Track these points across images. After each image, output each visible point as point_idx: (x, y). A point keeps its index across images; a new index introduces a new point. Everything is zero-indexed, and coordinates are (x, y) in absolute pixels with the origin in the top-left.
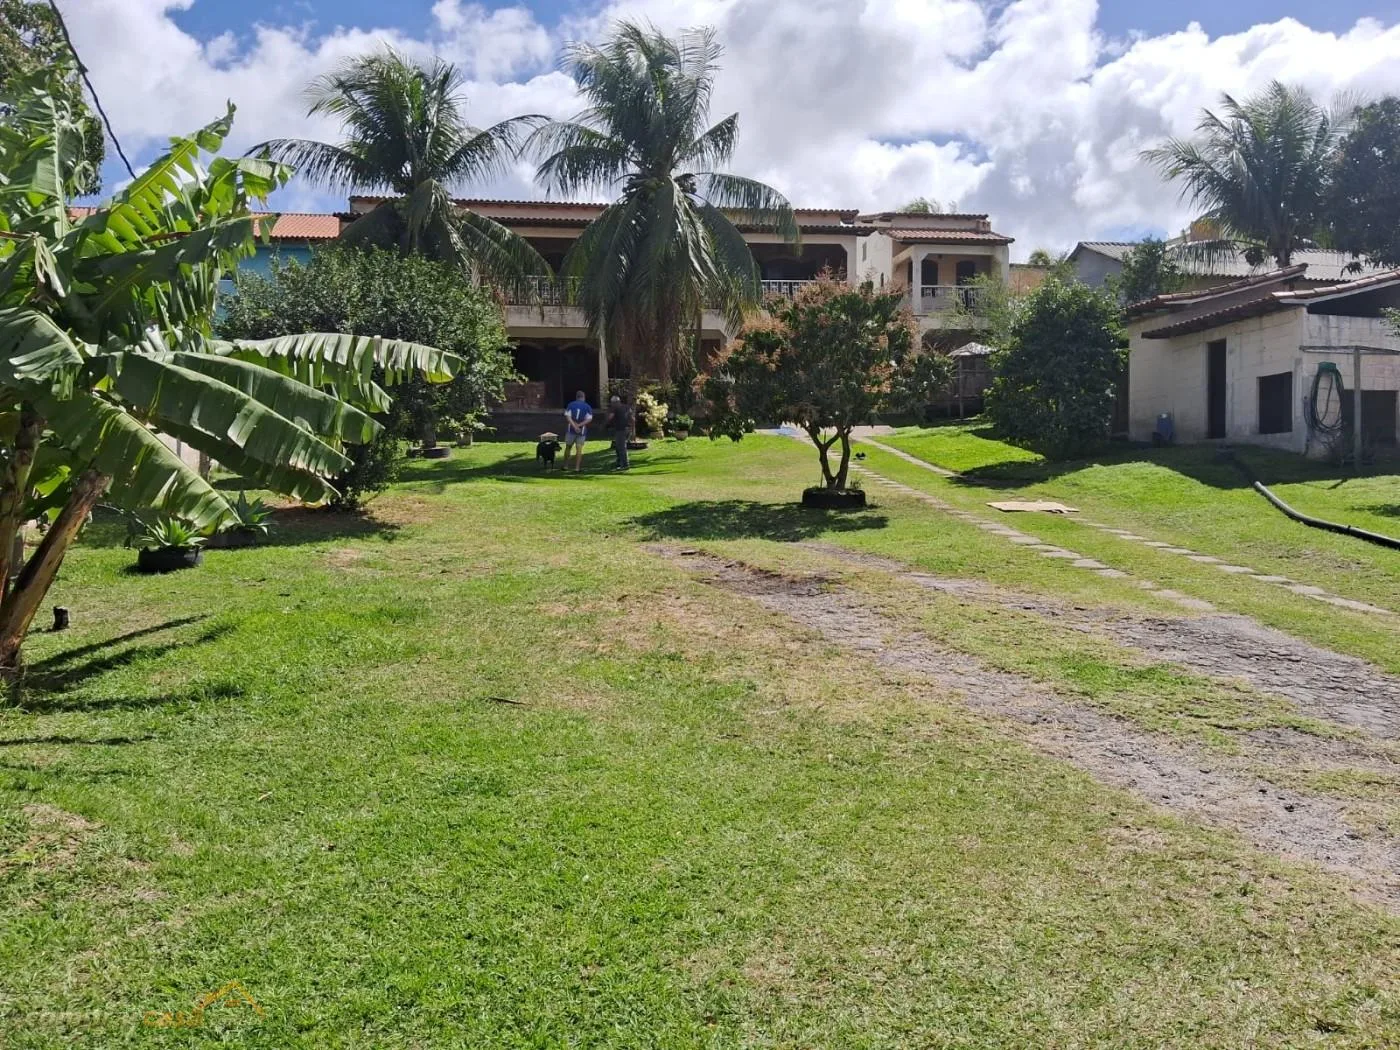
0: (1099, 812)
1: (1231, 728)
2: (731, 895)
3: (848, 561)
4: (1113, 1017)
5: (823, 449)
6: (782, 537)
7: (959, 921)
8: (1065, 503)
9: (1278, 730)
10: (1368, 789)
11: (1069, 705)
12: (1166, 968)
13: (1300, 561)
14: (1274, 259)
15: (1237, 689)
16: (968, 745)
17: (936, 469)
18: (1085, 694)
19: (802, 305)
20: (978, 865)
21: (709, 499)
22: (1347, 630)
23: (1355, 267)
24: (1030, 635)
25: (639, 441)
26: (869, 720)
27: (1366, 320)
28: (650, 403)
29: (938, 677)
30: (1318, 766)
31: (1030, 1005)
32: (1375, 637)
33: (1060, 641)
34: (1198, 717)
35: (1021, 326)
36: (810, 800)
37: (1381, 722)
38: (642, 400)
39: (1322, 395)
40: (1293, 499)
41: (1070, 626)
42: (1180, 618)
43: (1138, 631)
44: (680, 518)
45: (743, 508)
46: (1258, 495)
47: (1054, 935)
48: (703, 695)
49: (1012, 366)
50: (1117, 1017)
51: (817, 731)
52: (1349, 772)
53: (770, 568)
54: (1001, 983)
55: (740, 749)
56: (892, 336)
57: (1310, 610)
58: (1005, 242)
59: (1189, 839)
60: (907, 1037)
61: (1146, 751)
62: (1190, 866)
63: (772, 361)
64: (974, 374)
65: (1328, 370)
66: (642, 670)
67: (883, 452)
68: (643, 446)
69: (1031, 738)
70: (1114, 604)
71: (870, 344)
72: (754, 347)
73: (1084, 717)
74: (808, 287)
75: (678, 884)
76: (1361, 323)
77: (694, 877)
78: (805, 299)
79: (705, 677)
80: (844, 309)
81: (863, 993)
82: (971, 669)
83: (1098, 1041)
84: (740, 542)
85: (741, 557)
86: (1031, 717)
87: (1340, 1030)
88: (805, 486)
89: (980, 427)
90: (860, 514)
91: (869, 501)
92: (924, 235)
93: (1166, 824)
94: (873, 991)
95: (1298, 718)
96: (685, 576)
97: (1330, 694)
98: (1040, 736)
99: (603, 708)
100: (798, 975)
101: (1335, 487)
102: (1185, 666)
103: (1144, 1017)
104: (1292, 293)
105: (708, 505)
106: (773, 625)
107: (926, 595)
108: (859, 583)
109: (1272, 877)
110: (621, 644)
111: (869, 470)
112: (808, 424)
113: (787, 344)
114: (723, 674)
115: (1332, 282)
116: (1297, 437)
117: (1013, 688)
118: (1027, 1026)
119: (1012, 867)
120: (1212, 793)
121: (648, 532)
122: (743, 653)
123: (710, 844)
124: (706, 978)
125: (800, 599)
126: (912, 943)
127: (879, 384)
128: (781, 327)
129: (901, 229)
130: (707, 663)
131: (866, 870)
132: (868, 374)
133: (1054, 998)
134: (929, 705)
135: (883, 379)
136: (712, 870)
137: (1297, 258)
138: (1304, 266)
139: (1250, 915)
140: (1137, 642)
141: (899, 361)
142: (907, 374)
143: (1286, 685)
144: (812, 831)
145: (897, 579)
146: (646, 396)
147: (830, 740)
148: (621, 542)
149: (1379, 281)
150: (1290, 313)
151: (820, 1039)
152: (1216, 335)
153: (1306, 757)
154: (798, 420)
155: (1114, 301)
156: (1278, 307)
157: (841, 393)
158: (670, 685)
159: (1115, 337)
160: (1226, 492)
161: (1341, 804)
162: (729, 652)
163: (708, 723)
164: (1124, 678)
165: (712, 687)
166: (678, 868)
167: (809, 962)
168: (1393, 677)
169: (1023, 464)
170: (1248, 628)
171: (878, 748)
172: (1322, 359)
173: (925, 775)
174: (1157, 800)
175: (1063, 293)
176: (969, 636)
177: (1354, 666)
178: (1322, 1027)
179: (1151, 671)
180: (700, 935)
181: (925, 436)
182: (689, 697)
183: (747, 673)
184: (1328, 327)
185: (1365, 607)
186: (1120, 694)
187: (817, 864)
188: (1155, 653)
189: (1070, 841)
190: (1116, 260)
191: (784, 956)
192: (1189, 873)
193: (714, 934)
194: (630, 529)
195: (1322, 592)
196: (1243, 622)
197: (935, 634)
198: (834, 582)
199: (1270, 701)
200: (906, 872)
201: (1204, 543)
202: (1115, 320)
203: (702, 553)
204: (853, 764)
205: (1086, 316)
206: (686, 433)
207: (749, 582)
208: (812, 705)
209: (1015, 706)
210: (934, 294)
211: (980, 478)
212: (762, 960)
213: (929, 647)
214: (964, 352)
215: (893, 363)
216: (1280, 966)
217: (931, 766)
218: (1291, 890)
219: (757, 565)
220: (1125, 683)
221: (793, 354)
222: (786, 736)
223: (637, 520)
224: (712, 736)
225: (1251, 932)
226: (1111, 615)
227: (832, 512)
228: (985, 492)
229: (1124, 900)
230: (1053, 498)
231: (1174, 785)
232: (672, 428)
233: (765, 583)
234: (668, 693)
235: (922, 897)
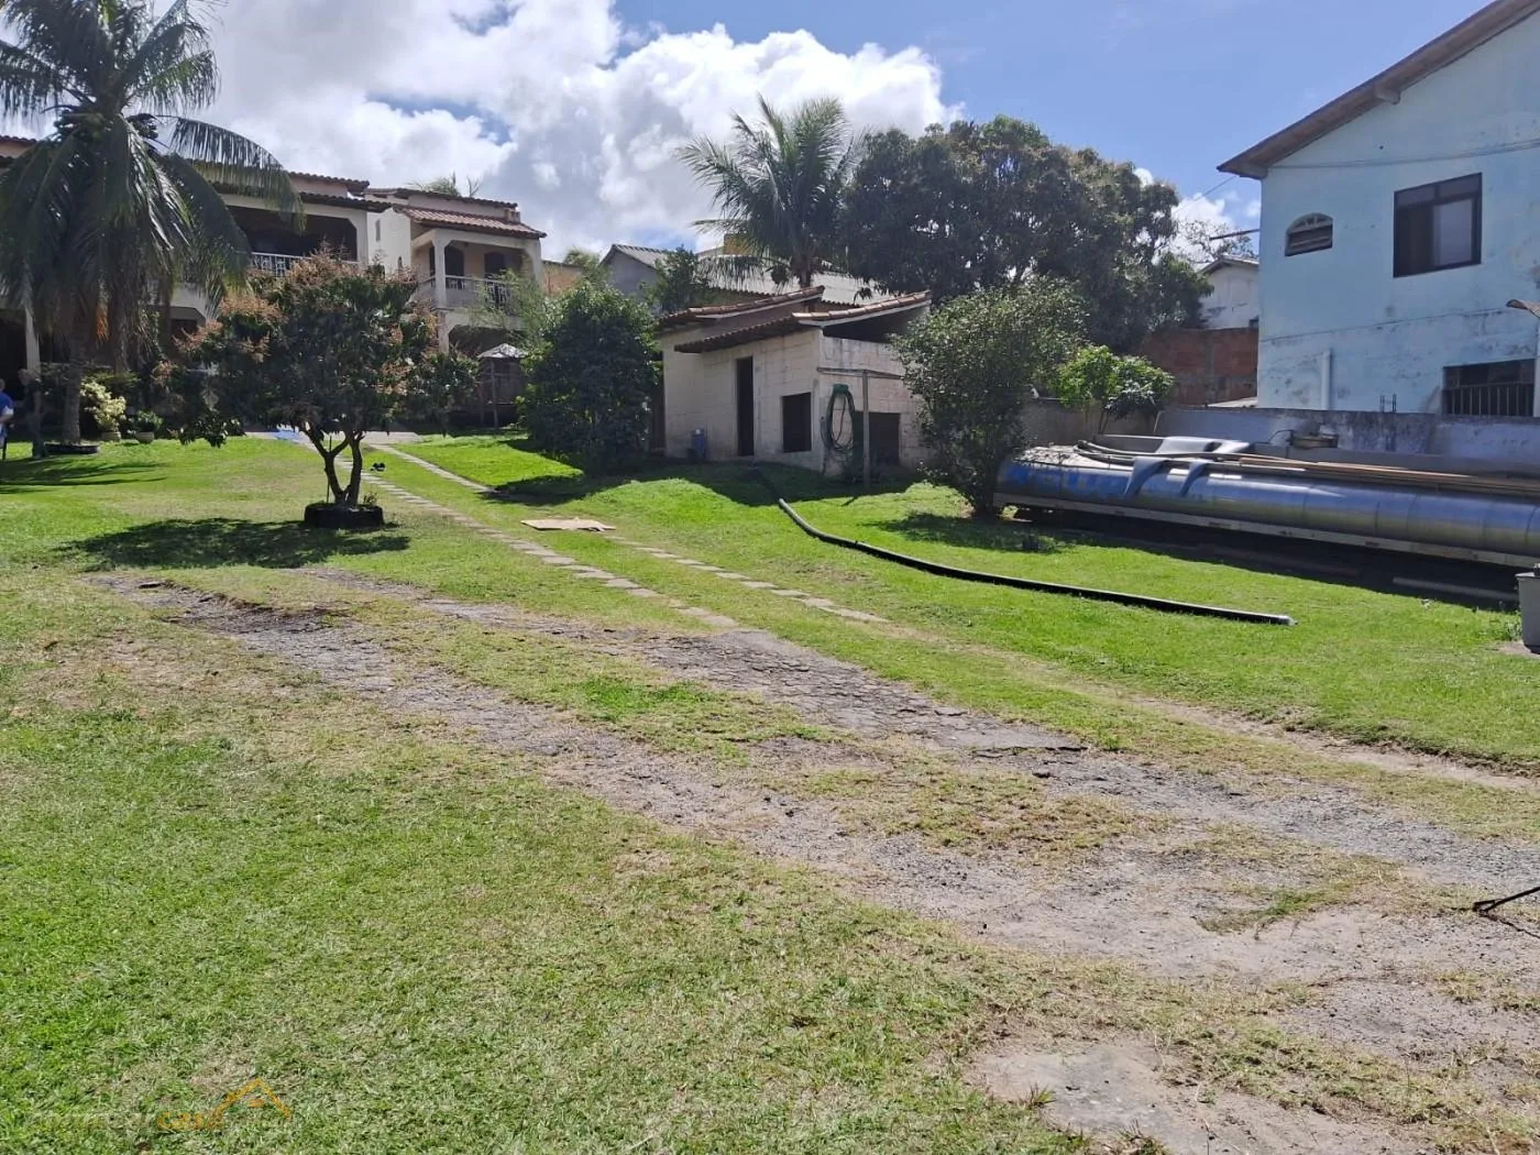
0: (613, 838)
1: (743, 741)
2: (181, 995)
3: (358, 590)
4: (606, 1051)
5: (329, 457)
6: (276, 563)
7: (453, 979)
8: (601, 521)
9: (785, 739)
10: (858, 787)
11: (590, 733)
12: (663, 991)
13: (814, 575)
14: (796, 280)
15: (752, 703)
16: (481, 785)
17: (467, 483)
18: (607, 718)
19: (296, 286)
20: (480, 915)
21: (180, 517)
22: (850, 639)
23: (865, 293)
24: (556, 661)
25: (85, 444)
26: (369, 770)
27: (873, 344)
28: (100, 396)
29: (455, 714)
30: (817, 770)
31: (522, 1056)
32: (872, 644)
33: (586, 665)
34: (715, 732)
35: (553, 330)
36: (293, 870)
37: (872, 723)
38: (89, 391)
39: (837, 416)
40: (811, 516)
41: (597, 649)
42: (704, 636)
43: (664, 651)
44: (140, 542)
45: (227, 528)
46: (782, 512)
47: (553, 977)
48: (159, 760)
49: (543, 371)
50: (609, 1051)
51: (305, 789)
52: (843, 773)
53: (259, 601)
54: (493, 1039)
55: (205, 820)
56: (407, 331)
57: (820, 621)
58: (537, 236)
59: (694, 855)
60: (384, 1117)
61: (664, 771)
62: (692, 883)
63: (258, 350)
64: (508, 378)
65: (841, 391)
66: (76, 736)
67: (406, 462)
68: (92, 450)
69: (550, 770)
70: (643, 624)
71: (380, 338)
72: (236, 333)
73: (604, 742)
74: (304, 265)
75: (111, 993)
76: (868, 348)
77: (133, 982)
78: (299, 279)
79: (164, 739)
80: (347, 294)
81: (336, 1079)
82: (491, 702)
83: (589, 1079)
84: (222, 570)
85: (218, 589)
86: (551, 748)
87: (813, 1022)
88: (308, 502)
89: (517, 437)
90: (376, 534)
91: (387, 518)
92: (447, 218)
93: (674, 843)
94: (349, 1075)
95: (803, 725)
96: (143, 614)
97: (834, 700)
98: (560, 769)
99: (17, 787)
100: (261, 1071)
101: (847, 504)
102: (705, 683)
103: (635, 1046)
104: (809, 315)
105: (180, 525)
106: (257, 670)
107: (449, 624)
108: (369, 612)
109: (767, 883)
110: (45, 706)
111: (389, 483)
112: (308, 428)
113: (277, 331)
114: (188, 733)
115: (848, 306)
116: (815, 457)
117: (533, 719)
118: (517, 1078)
119: (516, 912)
120: (722, 807)
121: (93, 560)
122: (216, 705)
123: (158, 940)
124: (141, 1098)
125: (296, 636)
126: (398, 1012)
127: (394, 384)
128: (268, 310)
129: (421, 209)
130: (168, 719)
131: (352, 940)
132: (380, 373)
133: (548, 1043)
134: (441, 747)
135: (398, 380)
136: (159, 969)
137: (818, 280)
138: (821, 289)
139: (744, 924)
140: (662, 661)
141: (417, 360)
142: (427, 375)
143: (793, 695)
144: (290, 906)
145: (415, 608)
146: (95, 386)
147: (320, 798)
148: (54, 573)
149: (884, 308)
150: (808, 334)
151: (282, 1141)
152: (744, 352)
153: (807, 761)
154: (295, 422)
155: (648, 311)
156: (797, 328)
157: (349, 392)
158: (112, 752)
159: (648, 349)
160: (753, 509)
161: (833, 804)
162: (198, 706)
163: (163, 794)
164: (647, 699)
165: (171, 750)
166: (113, 972)
167: (274, 1056)
168: (885, 680)
169: (560, 479)
170: (765, 641)
171: (378, 802)
172: (836, 381)
173: (430, 825)
174: (669, 820)
175: (595, 297)
176: (492, 665)
177: (854, 672)
178: (799, 1023)
179: (673, 690)
180: (136, 1049)
181: (455, 446)
182: (140, 765)
183: (219, 729)
184: (841, 350)
185: (866, 617)
186: (642, 716)
187: (294, 942)
188: (679, 672)
189: (579, 875)
190: (649, 267)
191: (244, 1054)
192: (691, 890)
193: (154, 1045)
194: (69, 557)
195: (831, 603)
196: (760, 636)
197: (454, 667)
198: (337, 614)
199: (779, 711)
200: (398, 935)
201: (733, 560)
202: (648, 331)
203: (169, 585)
204: (347, 823)
205: (619, 324)
206: (152, 435)
207: (231, 619)
208: (301, 760)
209: (535, 738)
210: (460, 287)
211: (512, 493)
212: (216, 1064)
213: (448, 682)
214: (495, 353)
215: (409, 361)
216: (766, 969)
217: (437, 814)
218: (782, 893)
219: (241, 597)
220: (647, 704)
221: (285, 344)
222: (267, 799)
223: (78, 545)
224: (169, 809)
225: (743, 941)
226: (639, 636)
227: (341, 532)
228: (520, 509)
229: (626, 928)
230: (592, 515)
231: (688, 803)
232: (130, 428)
233: (251, 619)
234: (110, 762)
235: (414, 960)
